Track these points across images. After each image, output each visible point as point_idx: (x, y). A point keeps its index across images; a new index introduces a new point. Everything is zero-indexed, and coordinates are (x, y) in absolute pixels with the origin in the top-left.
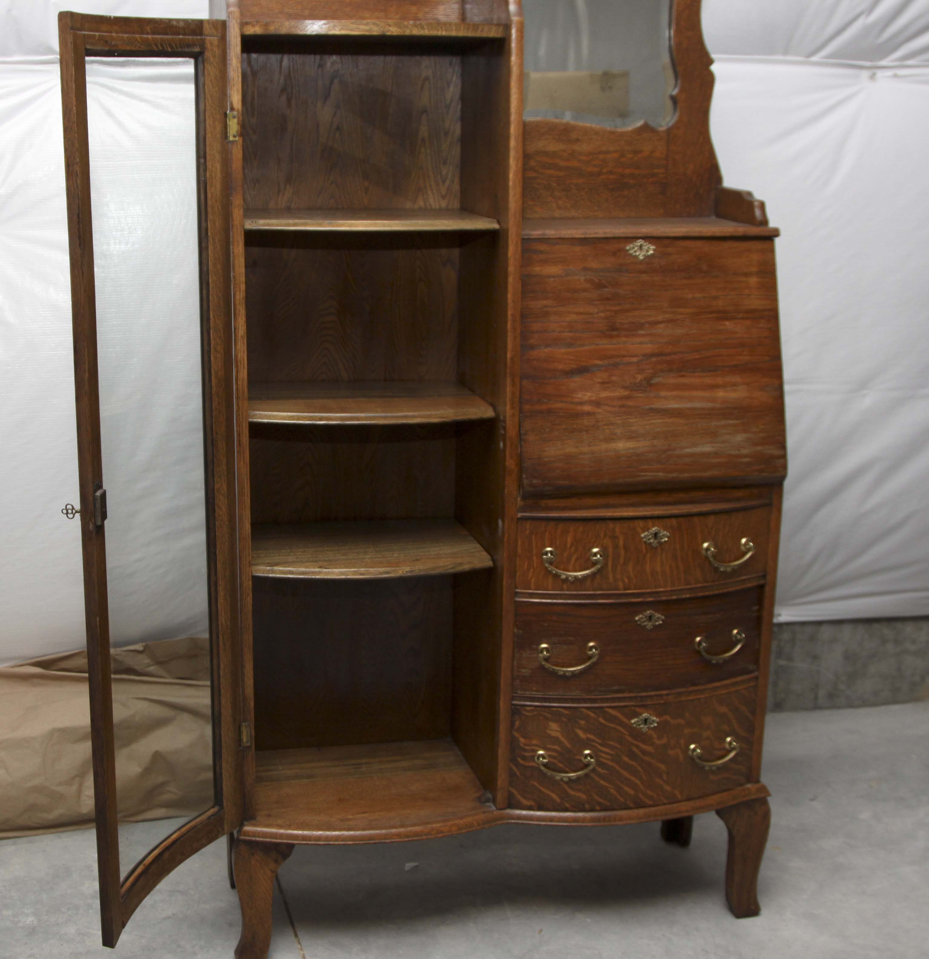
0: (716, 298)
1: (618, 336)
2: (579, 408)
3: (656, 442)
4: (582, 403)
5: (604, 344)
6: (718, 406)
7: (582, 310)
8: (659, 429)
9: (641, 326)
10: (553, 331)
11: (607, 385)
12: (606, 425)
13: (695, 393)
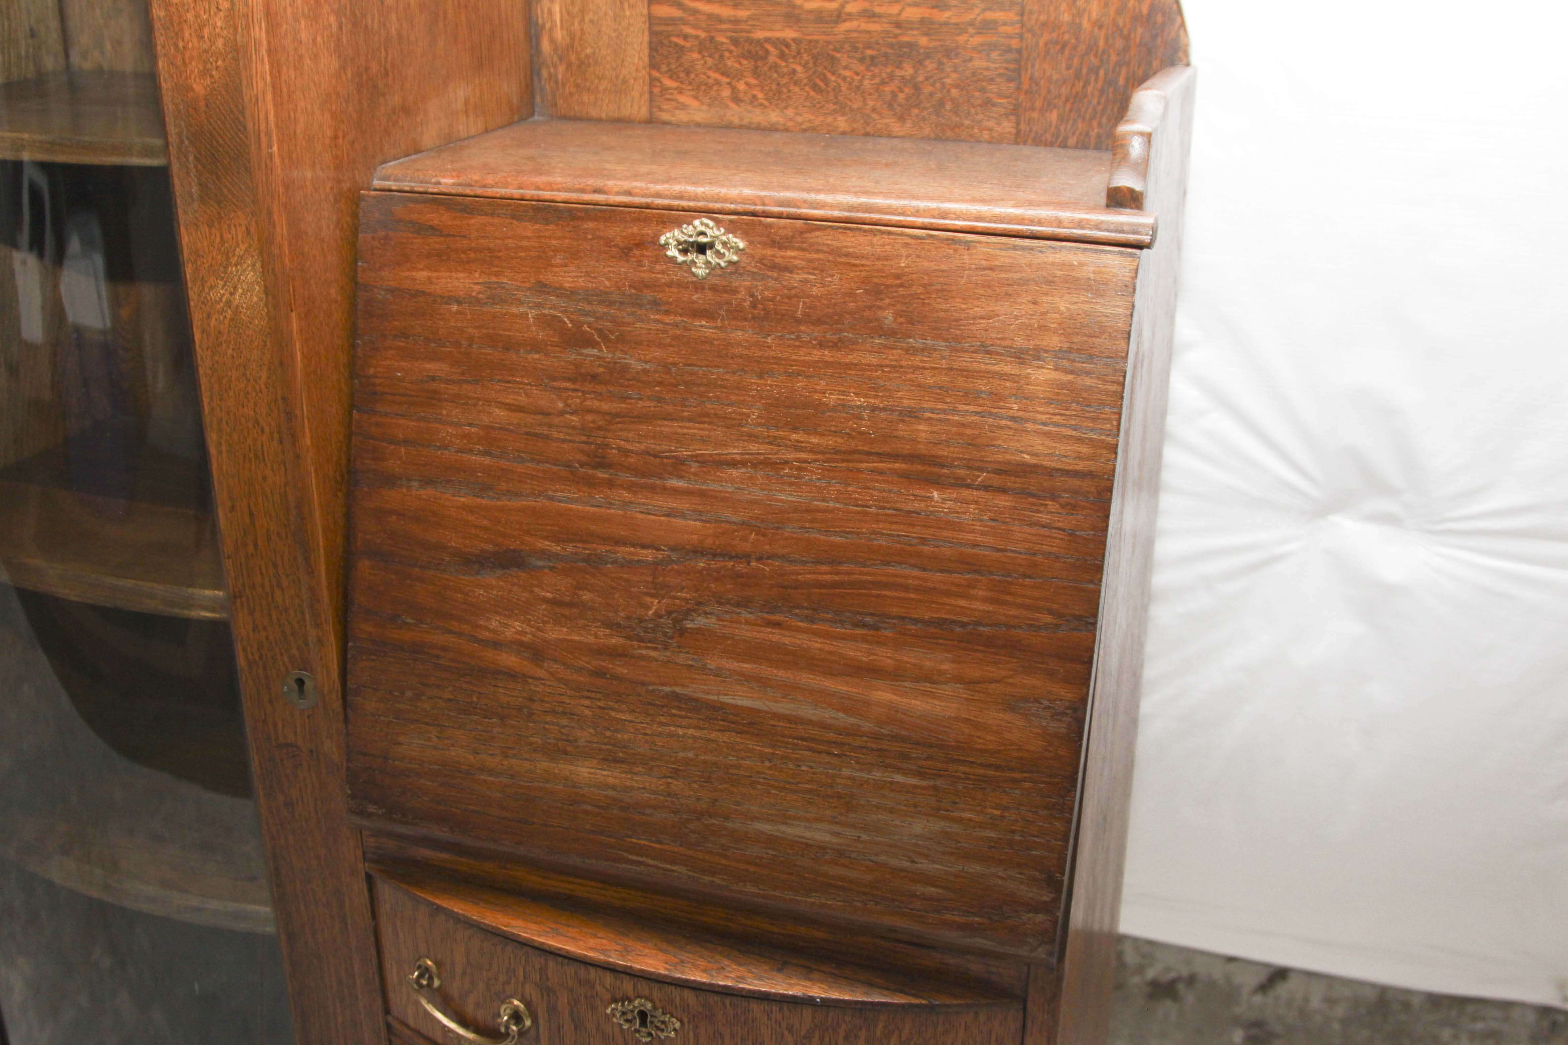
0: (912, 414)
1: (610, 484)
2: (489, 654)
3: (677, 785)
4: (497, 645)
5: (569, 500)
6: (868, 726)
7: (523, 400)
8: (691, 755)
9: (678, 466)
10: (446, 447)
11: (567, 612)
12: (553, 712)
13: (806, 679)
